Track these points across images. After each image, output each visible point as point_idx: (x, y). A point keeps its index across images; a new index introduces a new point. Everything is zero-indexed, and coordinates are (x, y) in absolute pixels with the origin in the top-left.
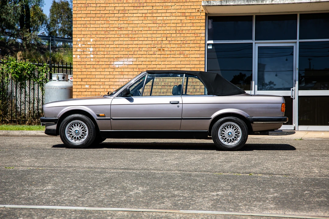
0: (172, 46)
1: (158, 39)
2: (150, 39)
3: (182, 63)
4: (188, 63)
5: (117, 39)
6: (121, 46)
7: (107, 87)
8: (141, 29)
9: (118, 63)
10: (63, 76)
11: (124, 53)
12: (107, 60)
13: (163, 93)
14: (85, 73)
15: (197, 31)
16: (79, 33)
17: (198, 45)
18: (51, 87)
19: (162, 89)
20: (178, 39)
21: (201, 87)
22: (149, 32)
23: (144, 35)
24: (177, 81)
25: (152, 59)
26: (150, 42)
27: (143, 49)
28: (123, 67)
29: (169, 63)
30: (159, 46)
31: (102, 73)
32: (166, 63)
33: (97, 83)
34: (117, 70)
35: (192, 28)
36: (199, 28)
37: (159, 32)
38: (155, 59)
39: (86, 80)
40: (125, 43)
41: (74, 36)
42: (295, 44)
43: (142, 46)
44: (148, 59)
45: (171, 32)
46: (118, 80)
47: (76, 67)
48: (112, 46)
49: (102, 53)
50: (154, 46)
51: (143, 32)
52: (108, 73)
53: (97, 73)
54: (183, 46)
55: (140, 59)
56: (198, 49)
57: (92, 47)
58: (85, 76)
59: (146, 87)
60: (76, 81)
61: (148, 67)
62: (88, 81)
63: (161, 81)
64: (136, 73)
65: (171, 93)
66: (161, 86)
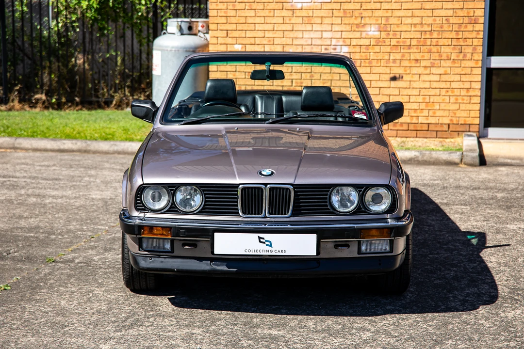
7: (279, 48)
10: (188, 25)
13: (393, 63)
14: (233, 20)
18: (166, 47)
19: (391, 54)
21: (475, 49)
24: (425, 35)
28: (310, 7)
31: (268, 20)
33: (257, 41)
34: (298, 13)
39: (236, 34)
46: (300, 35)
47: (215, 7)
52: (280, 20)
53: (258, 20)
58: (234, 27)
59: (357, 49)
60: (215, 37)
61: (364, 7)
62: (241, 36)
63: (391, 36)
64: (339, 21)
65: (410, 63)
66: (390, 47)
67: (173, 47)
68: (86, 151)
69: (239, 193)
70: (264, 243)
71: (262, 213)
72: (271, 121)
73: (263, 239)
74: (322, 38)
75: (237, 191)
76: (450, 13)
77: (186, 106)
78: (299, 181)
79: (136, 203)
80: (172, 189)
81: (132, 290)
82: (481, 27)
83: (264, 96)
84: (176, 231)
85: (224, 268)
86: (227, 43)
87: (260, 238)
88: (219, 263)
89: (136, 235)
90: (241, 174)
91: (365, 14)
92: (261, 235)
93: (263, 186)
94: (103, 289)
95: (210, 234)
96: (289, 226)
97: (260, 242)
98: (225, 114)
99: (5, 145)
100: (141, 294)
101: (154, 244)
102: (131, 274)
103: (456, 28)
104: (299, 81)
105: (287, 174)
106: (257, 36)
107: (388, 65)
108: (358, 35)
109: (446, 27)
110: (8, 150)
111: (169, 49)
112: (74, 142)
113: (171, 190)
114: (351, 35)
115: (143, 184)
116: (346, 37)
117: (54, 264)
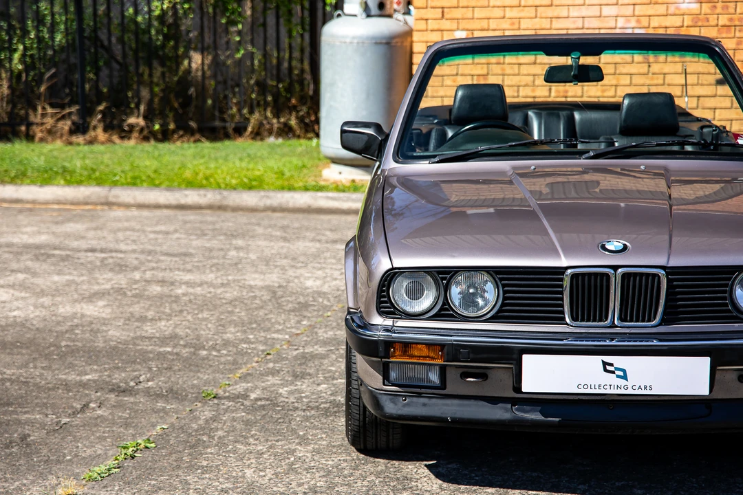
39: (458, 13)
46: (564, 12)
58: (454, 2)
60: (422, 19)
62: (465, 16)
63: (719, 10)
66: (716, 28)
67: (354, 38)
68: (221, 208)
69: (567, 283)
70: (613, 372)
71: (607, 319)
72: (592, 154)
73: (611, 365)
74: (600, 16)
75: (562, 280)
77: (419, 131)
78: (676, 262)
79: (379, 302)
80: (444, 277)
81: (360, 451)
83: (544, 113)
84: (453, 352)
85: (537, 416)
86: (442, 28)
87: (605, 364)
88: (528, 408)
89: (381, 358)
90: (569, 250)
92: (608, 359)
93: (611, 271)
94: (310, 448)
95: (515, 356)
96: (655, 343)
97: (606, 370)
98: (510, 144)
99: (94, 199)
100: (377, 458)
101: (411, 374)
102: (361, 423)
105: (653, 249)
106: (493, 16)
108: (662, 9)
110: (99, 207)
111: (348, 40)
112: (202, 192)
113: (443, 279)
114: (650, 10)
115: (393, 269)
116: (642, 13)
117: (216, 401)
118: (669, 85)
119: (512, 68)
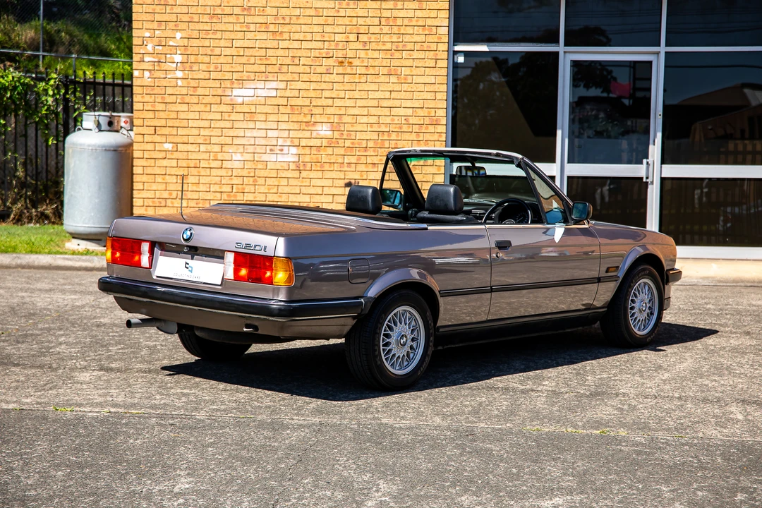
0: (371, 54)
1: (338, 37)
2: (318, 37)
3: (394, 95)
4: (409, 95)
5: (240, 35)
6: (248, 52)
7: (217, 148)
8: (297, 12)
9: (241, 94)
10: (108, 119)
11: (255, 68)
12: (217, 84)
13: (348, 167)
14: (162, 115)
15: (429, 22)
16: (149, 17)
17: (431, 55)
19: (346, 157)
20: (386, 38)
22: (315, 20)
23: (305, 28)
24: (382, 136)
25: (324, 86)
26: (319, 45)
27: (303, 61)
28: (253, 101)
29: (364, 95)
30: (340, 54)
31: (204, 116)
32: (357, 94)
33: (191, 140)
34: (238, 108)
35: (419, 13)
36: (433, 14)
37: (340, 21)
38: (329, 86)
39: (166, 131)
40: (258, 44)
41: (135, 25)
42: (656, 56)
43: (299, 53)
44: (313, 86)
45: (369, 21)
46: (241, 133)
47: (141, 100)
48: (228, 51)
49: (203, 67)
50: (327, 53)
51: (302, 21)
52: (218, 116)
53: (191, 116)
54: (397, 55)
55: (294, 85)
56: (432, 63)
57: (179, 52)
58: (163, 123)
59: (307, 151)
60: (140, 134)
61: (314, 104)
62: (171, 133)
63: (345, 137)
64: (285, 118)
65: (366, 167)
66: (344, 148)
67: (89, 146)
74: (266, 137)
76: (409, 112)
82: (443, 129)
86: (155, 141)
91: (315, 111)
103: (416, 128)
104: (240, 186)
106: (191, 134)
107: (342, 169)
108: (307, 134)
109: (405, 128)
111: (85, 147)
114: (300, 134)
116: (294, 136)
118: (313, 186)
119: (205, 171)
